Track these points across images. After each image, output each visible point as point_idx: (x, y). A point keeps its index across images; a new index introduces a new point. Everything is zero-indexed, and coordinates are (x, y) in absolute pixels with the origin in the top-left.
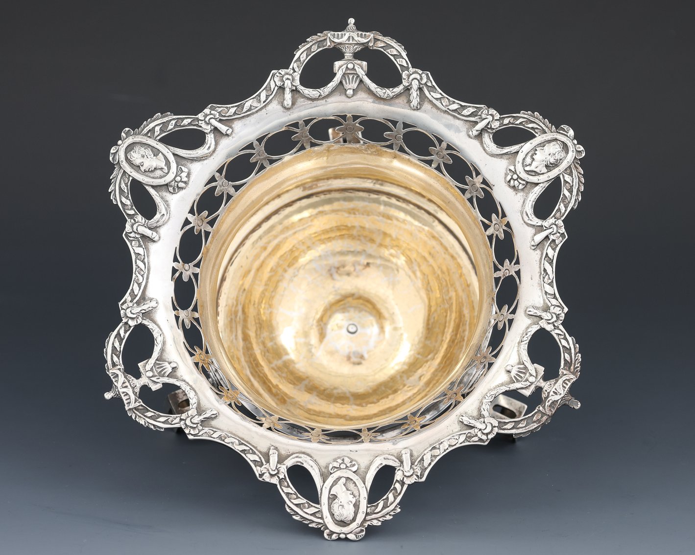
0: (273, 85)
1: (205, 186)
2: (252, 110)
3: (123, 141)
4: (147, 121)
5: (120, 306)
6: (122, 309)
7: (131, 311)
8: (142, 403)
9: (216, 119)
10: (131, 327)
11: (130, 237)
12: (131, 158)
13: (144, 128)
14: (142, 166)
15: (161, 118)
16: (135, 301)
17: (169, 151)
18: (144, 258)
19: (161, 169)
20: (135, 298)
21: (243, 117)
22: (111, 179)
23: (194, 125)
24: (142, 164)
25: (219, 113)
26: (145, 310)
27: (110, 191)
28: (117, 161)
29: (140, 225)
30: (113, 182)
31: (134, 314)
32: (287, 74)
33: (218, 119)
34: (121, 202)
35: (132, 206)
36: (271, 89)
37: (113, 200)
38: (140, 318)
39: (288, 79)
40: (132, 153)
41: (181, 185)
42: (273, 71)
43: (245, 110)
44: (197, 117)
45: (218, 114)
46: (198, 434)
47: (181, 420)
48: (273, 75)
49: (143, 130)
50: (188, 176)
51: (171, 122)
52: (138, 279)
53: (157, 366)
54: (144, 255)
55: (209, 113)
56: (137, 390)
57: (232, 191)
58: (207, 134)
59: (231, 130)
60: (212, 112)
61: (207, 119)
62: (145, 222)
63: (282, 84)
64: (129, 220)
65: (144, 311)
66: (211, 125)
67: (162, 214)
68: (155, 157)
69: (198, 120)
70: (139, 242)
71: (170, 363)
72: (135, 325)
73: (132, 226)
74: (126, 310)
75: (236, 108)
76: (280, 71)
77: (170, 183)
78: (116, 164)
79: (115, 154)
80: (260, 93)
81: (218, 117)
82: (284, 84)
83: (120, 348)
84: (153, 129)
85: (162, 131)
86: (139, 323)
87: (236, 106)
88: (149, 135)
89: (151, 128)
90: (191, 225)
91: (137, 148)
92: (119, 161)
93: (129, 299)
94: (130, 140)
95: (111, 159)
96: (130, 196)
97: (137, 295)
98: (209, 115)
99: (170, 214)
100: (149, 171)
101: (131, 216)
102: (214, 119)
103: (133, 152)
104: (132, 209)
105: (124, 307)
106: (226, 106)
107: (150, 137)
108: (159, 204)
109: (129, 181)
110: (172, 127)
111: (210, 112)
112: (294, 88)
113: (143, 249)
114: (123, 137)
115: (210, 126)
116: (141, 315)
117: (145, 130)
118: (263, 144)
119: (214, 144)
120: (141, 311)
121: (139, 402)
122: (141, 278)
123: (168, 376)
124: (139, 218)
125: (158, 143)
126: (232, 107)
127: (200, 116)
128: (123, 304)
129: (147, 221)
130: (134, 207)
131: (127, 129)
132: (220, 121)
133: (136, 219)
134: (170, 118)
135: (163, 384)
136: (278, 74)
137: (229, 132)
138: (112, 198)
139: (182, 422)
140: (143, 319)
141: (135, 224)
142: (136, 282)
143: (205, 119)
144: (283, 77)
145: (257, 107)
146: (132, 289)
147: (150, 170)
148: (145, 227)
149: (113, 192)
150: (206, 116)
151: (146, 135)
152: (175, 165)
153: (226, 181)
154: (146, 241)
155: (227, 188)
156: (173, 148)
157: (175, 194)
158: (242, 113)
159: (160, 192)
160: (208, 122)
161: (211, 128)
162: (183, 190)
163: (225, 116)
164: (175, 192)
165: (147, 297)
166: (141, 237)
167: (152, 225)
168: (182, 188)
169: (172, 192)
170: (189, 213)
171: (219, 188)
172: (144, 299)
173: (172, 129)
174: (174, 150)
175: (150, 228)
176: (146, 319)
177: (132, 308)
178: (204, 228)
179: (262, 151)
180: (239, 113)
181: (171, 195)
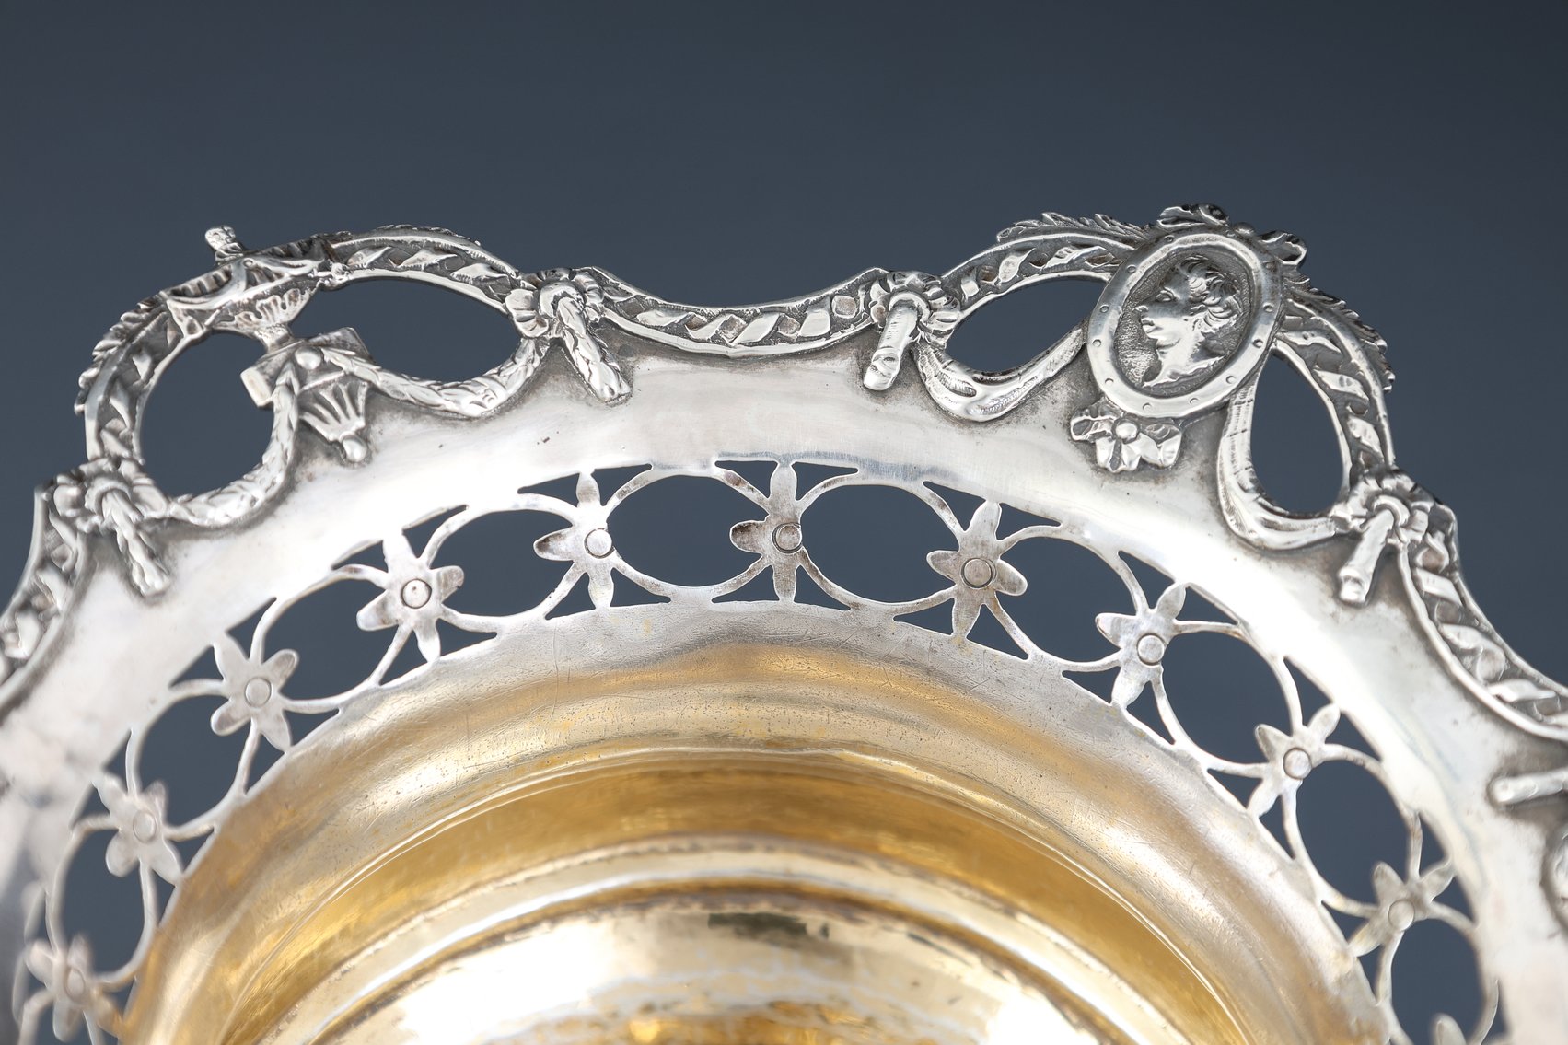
1: (1120, 554)
2: (1458, 660)
5: (591, 267)
6: (572, 273)
7: (564, 294)
8: (187, 338)
9: (1394, 532)
10: (502, 300)
11: (868, 289)
16: (612, 315)
17: (1235, 387)
18: (788, 340)
19: (1157, 367)
20: (622, 315)
21: (1423, 634)
22: (1092, 218)
23: (1355, 462)
25: (1424, 543)
26: (575, 347)
27: (1046, 213)
29: (920, 314)
30: (1081, 222)
31: (555, 308)
33: (1395, 542)
34: (1006, 253)
35: (994, 289)
37: (1010, 230)
38: (540, 331)
41: (1104, 451)
43: (1452, 632)
44: (1393, 466)
45: (1417, 538)
46: (57, 514)
47: (117, 461)
50: (1145, 468)
51: (1353, 382)
53: (343, 388)
54: (802, 340)
56: (240, 324)
59: (1359, 599)
61: (1385, 499)
62: (936, 333)
64: (937, 280)
65: (569, 341)
66: (1366, 520)
69: (1380, 473)
70: (855, 321)
71: (362, 437)
72: (509, 316)
73: (914, 288)
74: (569, 282)
75: (1455, 596)
77: (1108, 405)
78: (1156, 227)
81: (1406, 540)
83: (417, 268)
85: (1311, 351)
86: (520, 326)
87: (1462, 598)
88: (1290, 317)
90: (957, 530)
96: (1035, 278)
97: (634, 322)
98: (1408, 505)
99: (986, 424)
100: (1141, 325)
101: (952, 289)
102: (1395, 526)
104: (983, 289)
105: (582, 278)
106: (1457, 563)
107: (1281, 320)
109: (1095, 270)
110: (1335, 388)
111: (1421, 511)
113: (827, 336)
115: (1364, 512)
116: (554, 335)
118: (1336, 751)
119: (1295, 545)
120: (571, 331)
121: (191, 329)
122: (704, 332)
123: (303, 425)
124: (951, 314)
125: (1263, 349)
127: (1397, 477)
128: (595, 276)
129: (942, 342)
130: (991, 297)
132: (1389, 555)
133: (944, 302)
135: (269, 407)
137: (1349, 592)
138: (1016, 223)
139: (106, 465)
140: (538, 341)
142: (690, 319)
143: (1387, 493)
145: (1473, 676)
147: (1146, 329)
148: (914, 334)
149: (1042, 225)
150: (1402, 496)
152: (1181, 413)
153: (1163, 649)
154: (858, 347)
155: (1137, 659)
156: (1248, 398)
157: (1065, 435)
158: (1437, 627)
159: (1062, 381)
160: (1376, 504)
161: (1354, 517)
162: (1087, 461)
163: (1412, 565)
164: (1073, 434)
165: (632, 356)
166: (872, 327)
167: (923, 361)
168: (1090, 455)
169: (1069, 423)
170: (1002, 505)
171: (1127, 621)
172: (624, 347)
173: (1324, 386)
174: (1240, 403)
175: (910, 355)
176: (540, 354)
177: (578, 300)
178: (959, 594)
179: (1307, 759)
180: (1436, 616)
181: (1059, 421)
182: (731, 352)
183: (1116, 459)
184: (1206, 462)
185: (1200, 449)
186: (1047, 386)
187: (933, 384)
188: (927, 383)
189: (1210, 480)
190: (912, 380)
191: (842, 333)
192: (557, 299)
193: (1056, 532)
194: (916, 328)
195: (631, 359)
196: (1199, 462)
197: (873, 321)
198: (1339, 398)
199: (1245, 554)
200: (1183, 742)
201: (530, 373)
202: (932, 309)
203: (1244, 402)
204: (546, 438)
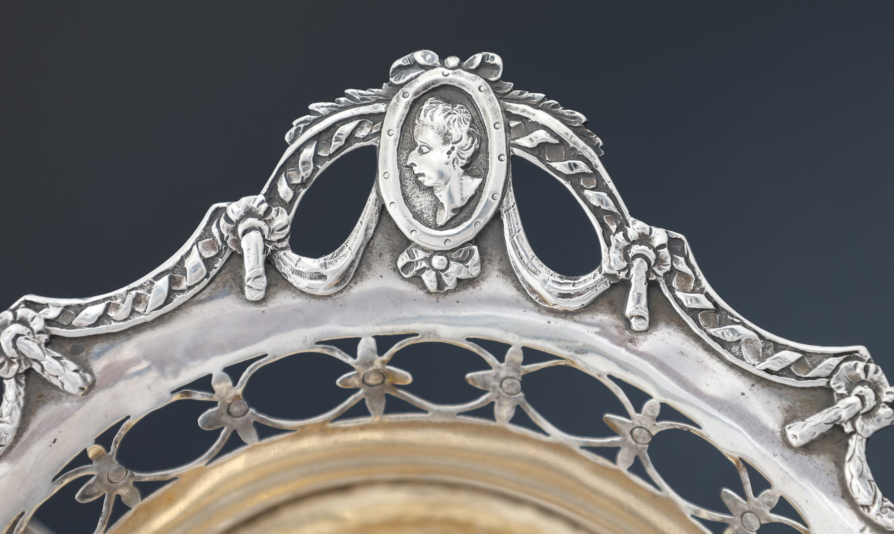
0: (822, 369)
1: (468, 339)
2: (730, 351)
3: (459, 66)
4: (548, 97)
5: (22, 299)
6: (14, 311)
7: (17, 336)
9: (650, 271)
11: (218, 226)
12: (426, 111)
13: (526, 101)
14: (421, 152)
15: (575, 130)
16: (56, 331)
17: (498, 197)
18: (182, 291)
19: (437, 205)
20: (62, 326)
21: (698, 339)
22: (344, 95)
23: (603, 225)
24: (425, 149)
25: (673, 270)
26: (43, 369)
27: (312, 107)
28: (401, 81)
29: (260, 230)
30: (339, 102)
31: (15, 347)
32: (876, 389)
33: (654, 278)
34: (298, 151)
35: (303, 184)
36: (811, 370)
37: (292, 130)
38: (14, 369)
39: (862, 398)
40: (441, 107)
41: (429, 279)
42: (863, 350)
43: (717, 332)
44: (630, 219)
45: (668, 268)
48: (850, 356)
49: (518, 101)
50: (462, 283)
51: (578, 162)
52: (117, 307)
54: (190, 287)
55: (656, 244)
57: (504, 412)
58: (600, 271)
59: (643, 328)
60: (665, 252)
61: (635, 249)
62: (279, 241)
63: (842, 391)
64: (261, 197)
65: (37, 367)
66: (629, 268)
67: (324, 271)
68: (462, 171)
69: (622, 227)
73: (249, 213)
74: (14, 321)
75: (710, 306)
76: (872, 367)
77: (417, 246)
78: (391, 85)
79: (415, 65)
80: (785, 347)
81: (660, 273)
82: (842, 396)
84: (531, 126)
85: (540, 149)
87: (715, 304)
88: (513, 124)
89: (533, 119)
90: (350, 360)
91: (460, 113)
92: (402, 86)
93: (52, 313)
94: (471, 83)
95: (399, 62)
96: (328, 163)
97: (74, 327)
98: (650, 247)
99: (341, 291)
100: (417, 176)
101: (272, 197)
102: (649, 266)
103: (445, 111)
104: (295, 188)
105: (22, 312)
106: (702, 277)
107: (508, 129)
108: (347, 249)
109: (365, 139)
110: (567, 171)
111: (662, 246)
112: (848, 429)
113: (207, 276)
114: (471, 63)
115: (625, 264)
116: (24, 367)
117: (522, 107)
118: (665, 425)
119: (585, 303)
122: (123, 311)
124: (282, 219)
125: (504, 158)
126: (708, 296)
127: (636, 227)
128: (29, 305)
129: (285, 243)
130: (303, 192)
131: (498, 60)
132: (652, 286)
133: (273, 213)
134: (589, 153)
136: (861, 365)
137: (636, 324)
138: (294, 123)
140: (17, 376)
141: (260, 218)
142: (108, 306)
143: (634, 243)
144: (862, 383)
145: (743, 359)
146: (82, 307)
147: (420, 179)
148: (266, 248)
149: (313, 117)
150: (644, 239)
151: (509, 115)
152: (471, 234)
153: (519, 384)
154: (230, 271)
155: (504, 394)
156: (511, 204)
157: (398, 276)
158: (705, 331)
159: (379, 237)
160: (630, 255)
161: (619, 271)
162: (420, 289)
163: (671, 290)
164: (403, 274)
165: (82, 352)
166: (233, 253)
167: (279, 264)
168: (421, 284)
169: (397, 266)
170: (374, 337)
171: (488, 375)
172: (74, 347)
173: (559, 173)
174: (508, 210)
175: (270, 263)
176: (21, 384)
177: (29, 333)
178: (366, 394)
179: (647, 433)
180: (702, 323)
181: (389, 267)
182: (149, 318)
183: (441, 284)
184: (501, 260)
185: (494, 252)
186: (370, 245)
187: (294, 279)
188: (289, 279)
189: (509, 272)
190: (278, 279)
191: (216, 268)
192: (14, 340)
193: (418, 339)
194: (265, 245)
195: (84, 354)
196: (497, 262)
197: (232, 249)
198: (574, 179)
199: (554, 316)
200: (556, 434)
201: (22, 404)
202: (268, 222)
203: (510, 208)
204: (53, 440)
